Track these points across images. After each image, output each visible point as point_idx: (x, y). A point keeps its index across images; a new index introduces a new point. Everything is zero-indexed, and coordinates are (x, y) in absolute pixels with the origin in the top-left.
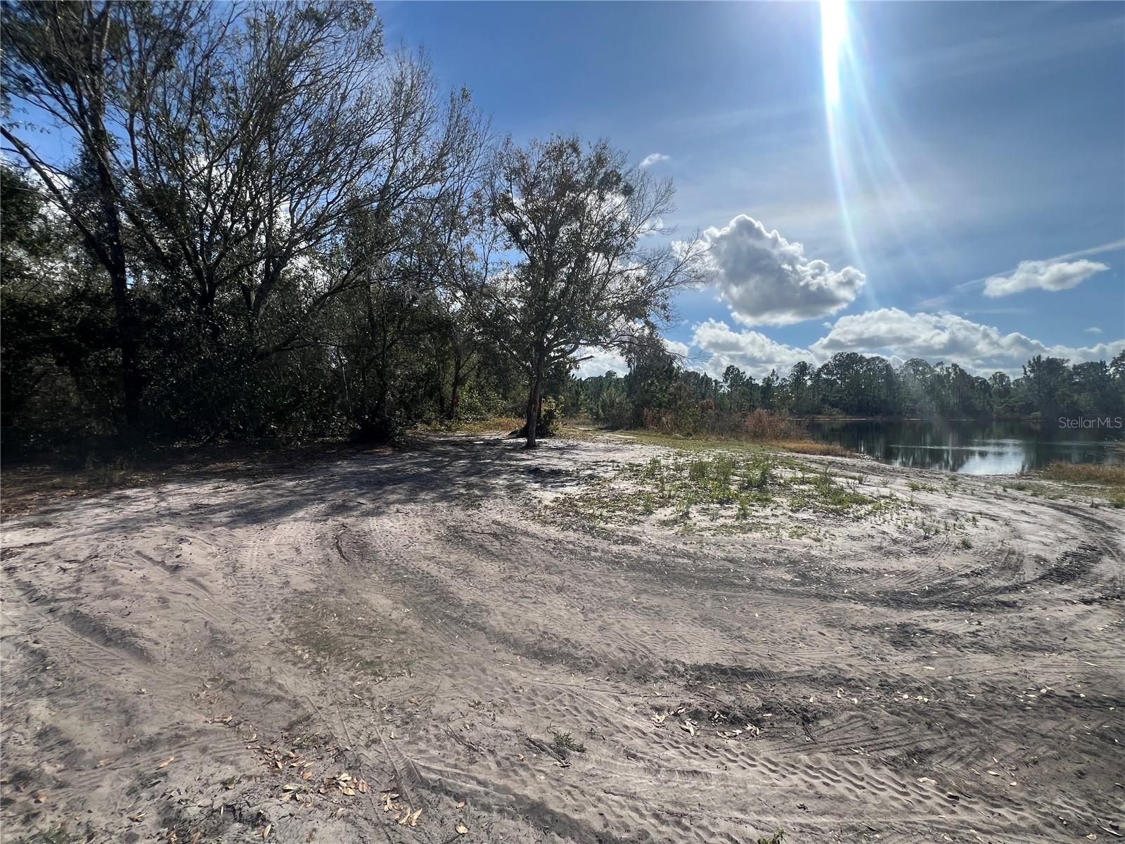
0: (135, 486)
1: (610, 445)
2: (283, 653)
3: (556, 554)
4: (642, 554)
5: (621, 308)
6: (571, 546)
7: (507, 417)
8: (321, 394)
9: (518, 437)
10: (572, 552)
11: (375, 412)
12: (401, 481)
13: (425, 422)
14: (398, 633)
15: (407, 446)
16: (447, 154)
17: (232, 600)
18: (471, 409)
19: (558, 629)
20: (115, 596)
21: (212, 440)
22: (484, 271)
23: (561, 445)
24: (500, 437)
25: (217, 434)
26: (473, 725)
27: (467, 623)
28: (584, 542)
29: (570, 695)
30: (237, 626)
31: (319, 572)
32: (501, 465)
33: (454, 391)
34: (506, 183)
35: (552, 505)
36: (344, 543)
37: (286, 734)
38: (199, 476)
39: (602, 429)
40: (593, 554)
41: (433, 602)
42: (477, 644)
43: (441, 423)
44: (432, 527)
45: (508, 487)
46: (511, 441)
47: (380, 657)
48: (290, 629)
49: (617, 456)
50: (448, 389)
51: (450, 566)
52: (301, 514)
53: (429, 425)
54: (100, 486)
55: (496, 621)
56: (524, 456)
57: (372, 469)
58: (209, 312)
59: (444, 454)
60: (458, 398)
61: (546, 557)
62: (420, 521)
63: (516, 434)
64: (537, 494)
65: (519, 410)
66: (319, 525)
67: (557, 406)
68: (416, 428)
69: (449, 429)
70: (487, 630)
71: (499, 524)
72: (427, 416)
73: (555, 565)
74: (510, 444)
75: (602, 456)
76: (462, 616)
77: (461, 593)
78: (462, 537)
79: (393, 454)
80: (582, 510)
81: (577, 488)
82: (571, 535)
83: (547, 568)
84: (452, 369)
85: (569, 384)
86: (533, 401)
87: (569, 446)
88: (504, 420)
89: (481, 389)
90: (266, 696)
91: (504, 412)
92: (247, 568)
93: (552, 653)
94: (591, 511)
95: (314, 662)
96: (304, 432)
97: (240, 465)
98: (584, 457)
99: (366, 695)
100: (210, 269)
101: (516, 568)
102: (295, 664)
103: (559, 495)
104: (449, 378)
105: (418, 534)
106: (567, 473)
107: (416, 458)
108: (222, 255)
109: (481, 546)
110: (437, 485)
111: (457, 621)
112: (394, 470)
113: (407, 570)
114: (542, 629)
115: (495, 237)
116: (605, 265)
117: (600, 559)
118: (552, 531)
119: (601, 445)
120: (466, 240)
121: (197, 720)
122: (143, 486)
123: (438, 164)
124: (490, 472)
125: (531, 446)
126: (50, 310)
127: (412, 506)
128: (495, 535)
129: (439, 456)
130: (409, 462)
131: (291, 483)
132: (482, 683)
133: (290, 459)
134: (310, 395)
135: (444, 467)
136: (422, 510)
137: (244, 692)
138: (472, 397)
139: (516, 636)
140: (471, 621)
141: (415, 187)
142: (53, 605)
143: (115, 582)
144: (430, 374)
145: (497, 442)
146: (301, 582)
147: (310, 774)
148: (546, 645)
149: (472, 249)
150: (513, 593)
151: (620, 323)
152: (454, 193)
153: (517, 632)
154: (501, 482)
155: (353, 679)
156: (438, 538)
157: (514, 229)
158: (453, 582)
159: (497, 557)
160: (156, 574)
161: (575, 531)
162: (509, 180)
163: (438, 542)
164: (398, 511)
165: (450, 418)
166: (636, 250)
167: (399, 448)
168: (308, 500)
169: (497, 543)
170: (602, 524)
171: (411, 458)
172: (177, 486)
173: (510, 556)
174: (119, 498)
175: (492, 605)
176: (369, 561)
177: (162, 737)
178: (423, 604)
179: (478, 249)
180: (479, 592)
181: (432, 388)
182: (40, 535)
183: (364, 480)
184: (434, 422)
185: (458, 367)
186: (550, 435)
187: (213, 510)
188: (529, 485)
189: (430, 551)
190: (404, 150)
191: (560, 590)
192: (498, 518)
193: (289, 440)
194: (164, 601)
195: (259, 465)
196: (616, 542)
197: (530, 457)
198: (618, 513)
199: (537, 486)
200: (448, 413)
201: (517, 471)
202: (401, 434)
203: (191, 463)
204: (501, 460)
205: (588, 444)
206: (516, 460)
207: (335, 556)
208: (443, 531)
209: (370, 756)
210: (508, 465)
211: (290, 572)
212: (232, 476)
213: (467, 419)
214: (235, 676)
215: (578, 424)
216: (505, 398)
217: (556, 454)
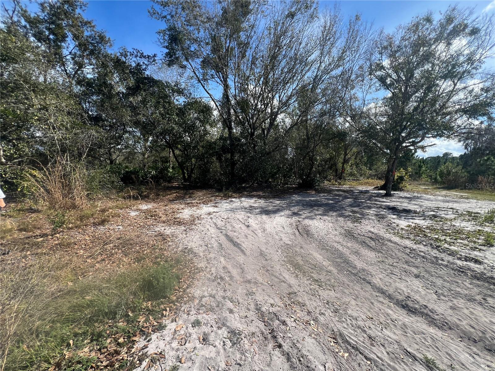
0: (234, 198)
1: (448, 198)
2: (283, 265)
3: (412, 256)
4: (485, 272)
5: (465, 111)
6: (422, 254)
7: (372, 179)
8: (287, 168)
9: (379, 190)
10: (423, 257)
11: (308, 176)
12: (320, 205)
13: (327, 180)
14: (327, 271)
15: (321, 190)
16: (346, 51)
17: (265, 241)
18: (351, 174)
19: (417, 297)
20: (235, 232)
21: (252, 184)
22: (362, 105)
23: (409, 196)
24: (368, 189)
25: (254, 182)
26: (370, 327)
27: (360, 278)
28: (432, 254)
29: (431, 338)
30: (267, 251)
31: (292, 238)
32: (371, 204)
33: (343, 166)
34: (379, 56)
35: (406, 228)
36: (300, 228)
37: (288, 296)
38: (251, 197)
39: (439, 188)
40: (440, 262)
41: (341, 263)
42: (367, 289)
43: (336, 181)
44: (337, 229)
45: (376, 215)
46: (376, 191)
47: (320, 279)
48: (285, 257)
49: (455, 206)
50: (340, 165)
51: (348, 248)
52: (282, 214)
53: (330, 182)
54: (227, 197)
55: (376, 281)
56: (384, 200)
57: (308, 199)
58: (253, 139)
59: (339, 195)
60: (345, 169)
61: (405, 256)
62: (331, 225)
63: (377, 188)
64: (395, 221)
65: (380, 176)
66: (289, 219)
67: (406, 174)
68: (324, 183)
69: (340, 184)
70: (372, 284)
71: (373, 233)
72: (329, 177)
73: (412, 262)
74: (375, 193)
75: (442, 205)
76: (357, 273)
77: (355, 262)
78: (353, 236)
79: (315, 194)
80: (429, 235)
81: (424, 221)
82: (422, 248)
83: (406, 262)
84: (342, 156)
85: (414, 161)
86: (390, 171)
87: (415, 197)
88: (370, 180)
89: (357, 165)
90: (280, 279)
91: (370, 176)
92: (268, 231)
93: (415, 310)
94: (437, 237)
95: (295, 272)
96: (281, 182)
97: (261, 193)
98: (427, 204)
99: (317, 293)
100: (254, 124)
101: (386, 258)
102: (288, 271)
103: (411, 224)
104: (341, 160)
105: (331, 230)
106: (415, 212)
107: (326, 196)
108: (257, 118)
109: (364, 242)
110: (338, 210)
111: (355, 275)
112: (317, 201)
113: (327, 245)
114: (407, 294)
115: (370, 86)
116: (451, 85)
117: (446, 266)
118: (408, 243)
119: (440, 198)
120: (353, 92)
121: (260, 279)
122: (236, 198)
123: (341, 58)
124: (364, 206)
125: (388, 195)
126: (215, 143)
127: (327, 217)
128: (371, 238)
129: (337, 196)
130: (322, 198)
131: (278, 202)
132: (372, 309)
133: (277, 193)
134: (283, 168)
135: (340, 201)
136: (332, 220)
137: (273, 275)
138: (352, 169)
139: (390, 293)
140: (362, 277)
141: (330, 72)
142: (221, 230)
143: (234, 227)
144: (331, 158)
145: (367, 192)
146: (286, 240)
147: (299, 315)
148: (410, 304)
149: (356, 95)
150: (385, 270)
151: (461, 121)
152: (349, 70)
153: (391, 291)
154: (372, 212)
155: (311, 285)
156: (340, 234)
157: (382, 80)
158: (350, 256)
159: (374, 249)
160: (244, 228)
161: (425, 246)
162: (381, 53)
163: (341, 236)
164: (320, 219)
165: (340, 179)
166: (480, 70)
167: (318, 191)
168: (285, 209)
169: (373, 242)
170: (446, 246)
171: (324, 196)
172: (244, 199)
173: (381, 251)
174: (231, 201)
175: (374, 273)
176: (311, 238)
177: (252, 281)
178: (337, 262)
179: (360, 95)
180: (365, 264)
181: (332, 165)
182: (216, 210)
183: (305, 203)
184: (332, 181)
185: (346, 154)
186: (401, 190)
187: (256, 208)
188: (389, 216)
189: (337, 239)
190: (325, 57)
191: (417, 276)
192: (372, 230)
193: (276, 185)
194: (247, 237)
195: (267, 194)
196: (459, 259)
197: (388, 201)
198: (459, 241)
199: (395, 217)
200: (340, 176)
201: (381, 207)
202: (319, 185)
203: (248, 191)
204: (371, 201)
205: (429, 197)
206: (380, 202)
207: (297, 233)
208: (343, 231)
209: (321, 319)
210: (375, 204)
211: (282, 236)
212: (259, 197)
213: (349, 179)
214: (269, 268)
215: (420, 184)
216: (370, 169)
217: (407, 201)
